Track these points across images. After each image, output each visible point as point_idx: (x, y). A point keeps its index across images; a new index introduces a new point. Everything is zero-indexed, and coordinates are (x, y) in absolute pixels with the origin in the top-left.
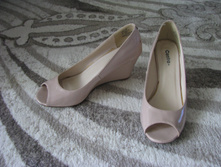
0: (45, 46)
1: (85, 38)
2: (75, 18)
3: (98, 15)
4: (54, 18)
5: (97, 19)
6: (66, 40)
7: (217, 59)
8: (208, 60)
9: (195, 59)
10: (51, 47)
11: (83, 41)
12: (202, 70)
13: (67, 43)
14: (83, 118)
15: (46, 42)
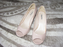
0: (4, 16)
1: (17, 12)
2: (12, 5)
3: (19, 3)
4: (5, 6)
5: (19, 5)
6: (11, 14)
7: (58, 14)
8: (56, 15)
9: (52, 15)
10: (7, 16)
11: (17, 13)
12: (55, 18)
13: (12, 15)
14: (25, 41)
15: (4, 15)
